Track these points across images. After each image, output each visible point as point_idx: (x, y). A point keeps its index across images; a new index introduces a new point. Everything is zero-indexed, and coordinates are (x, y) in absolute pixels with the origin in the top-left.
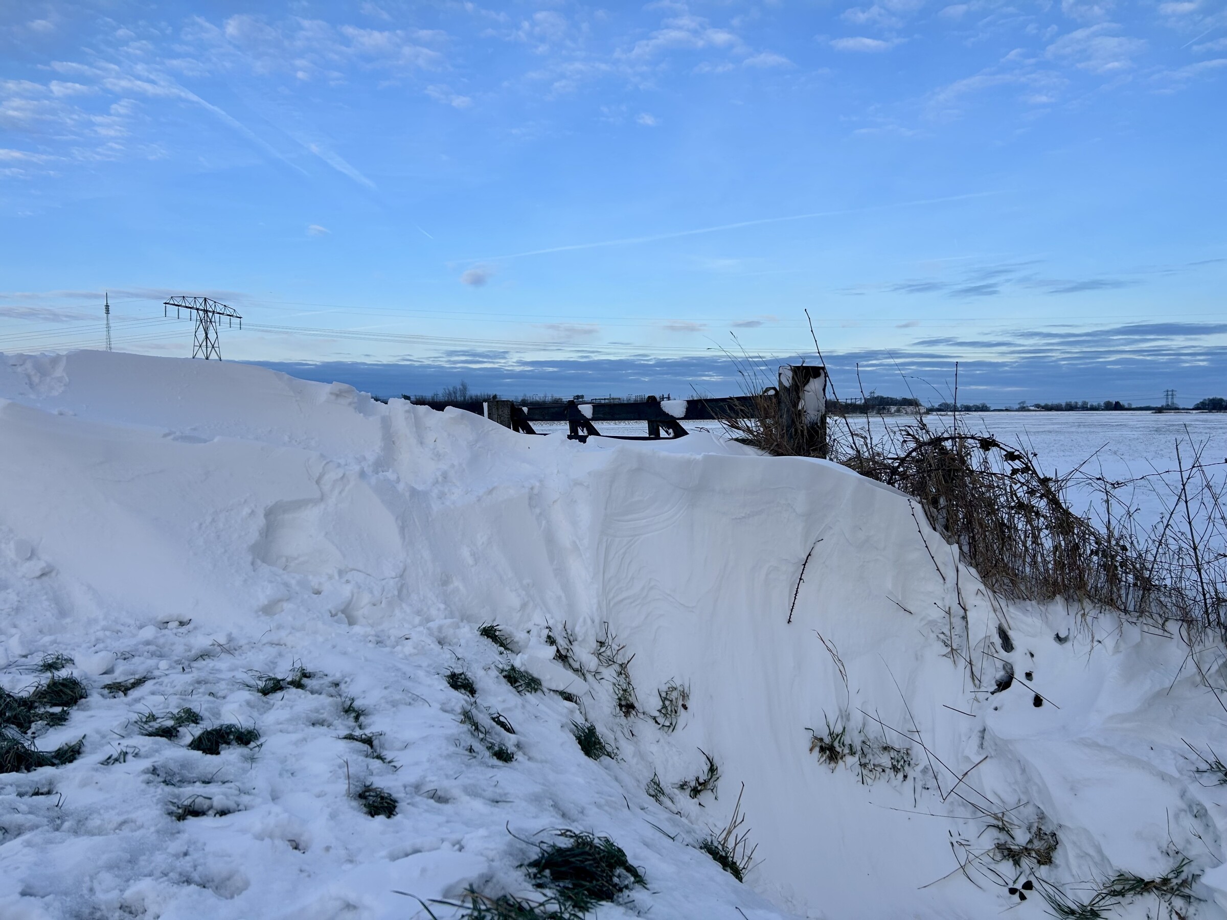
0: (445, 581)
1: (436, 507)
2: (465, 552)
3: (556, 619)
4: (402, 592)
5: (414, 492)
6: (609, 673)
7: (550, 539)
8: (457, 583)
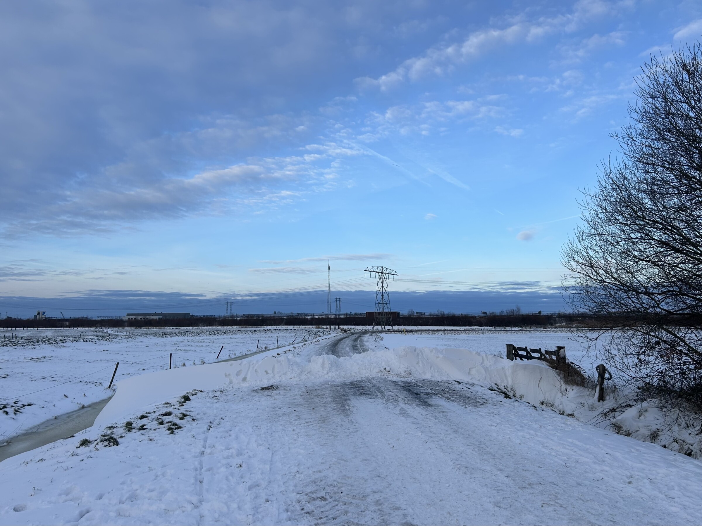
0: (491, 378)
1: (489, 369)
2: (493, 375)
3: (505, 384)
4: (485, 379)
5: (487, 367)
6: (512, 392)
7: (505, 374)
8: (492, 379)
